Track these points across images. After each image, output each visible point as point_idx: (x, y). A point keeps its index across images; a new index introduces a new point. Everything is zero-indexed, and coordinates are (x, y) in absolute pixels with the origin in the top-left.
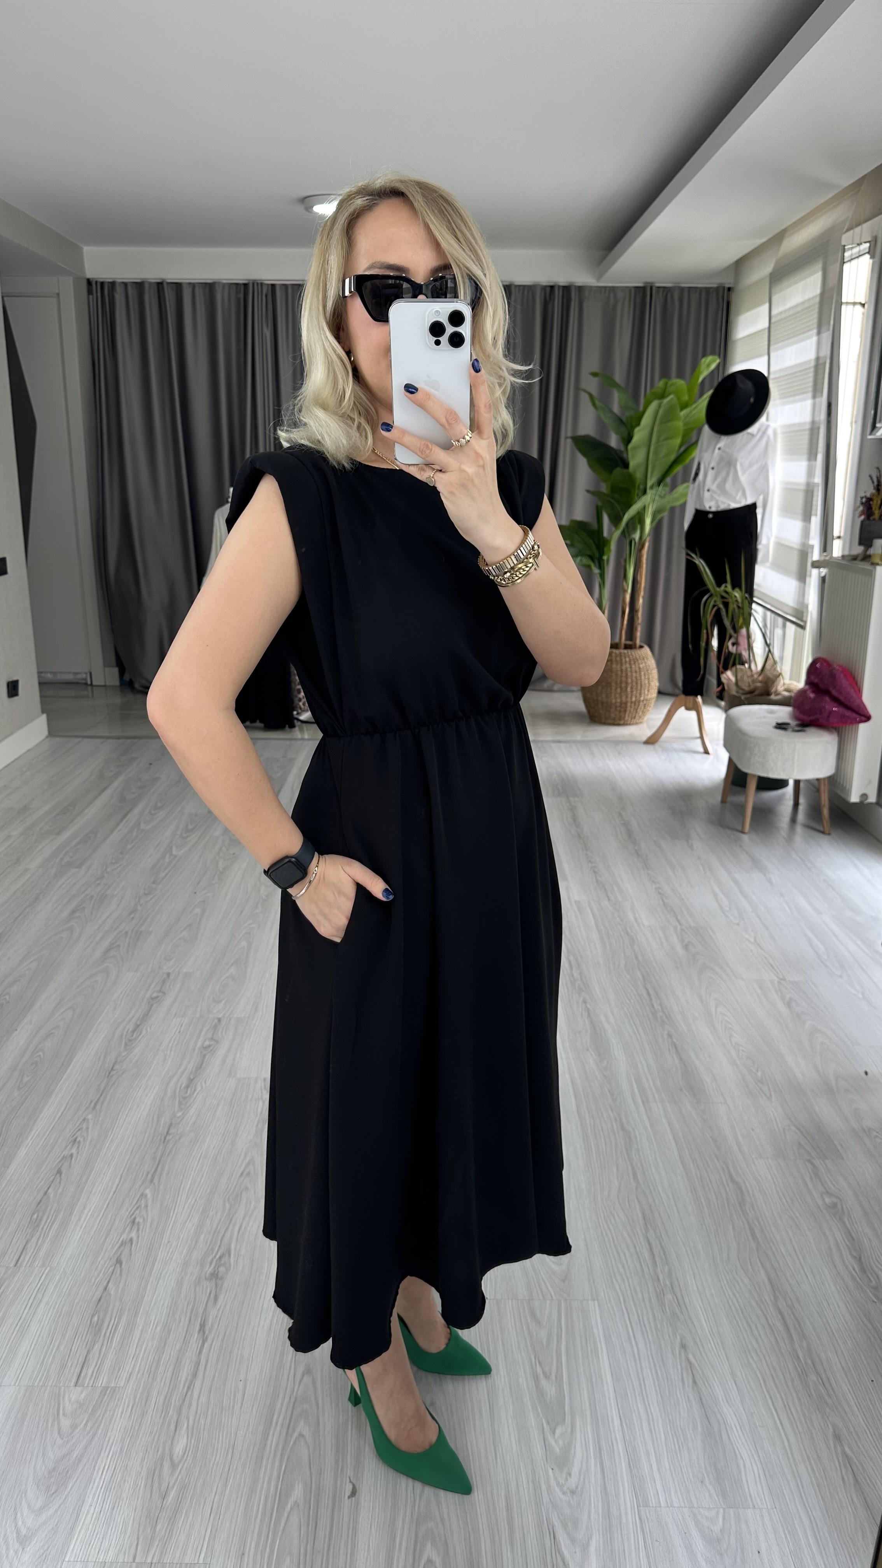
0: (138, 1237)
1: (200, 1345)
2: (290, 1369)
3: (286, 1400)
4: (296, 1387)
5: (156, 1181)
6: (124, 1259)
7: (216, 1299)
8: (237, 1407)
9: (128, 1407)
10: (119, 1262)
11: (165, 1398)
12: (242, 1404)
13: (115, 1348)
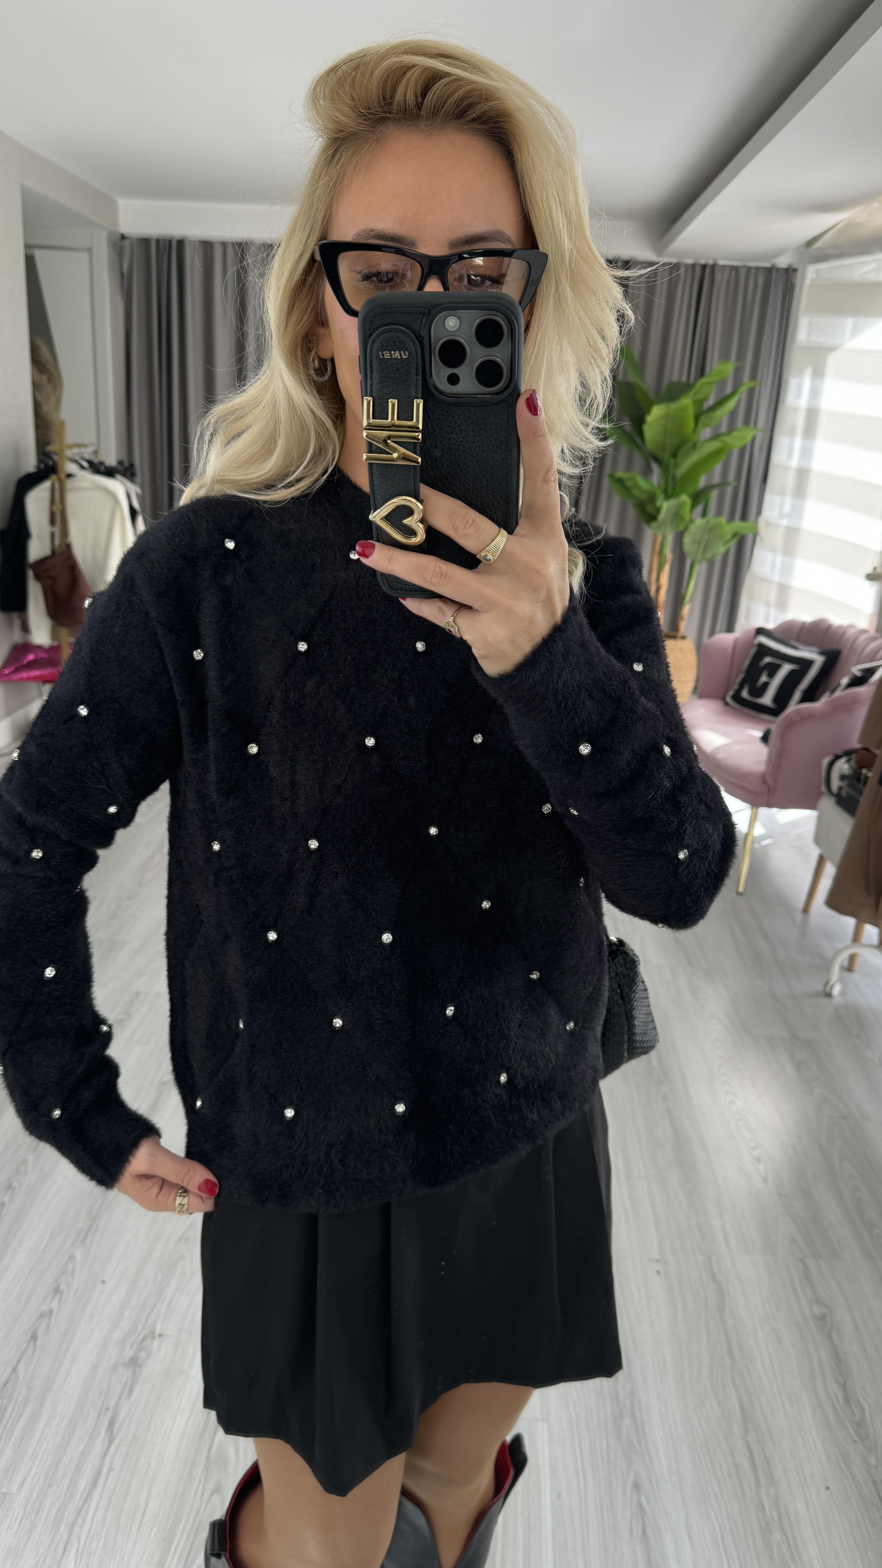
0: (59, 1308)
1: (106, 1444)
2: (200, 1482)
3: (190, 1524)
4: (203, 1507)
5: (88, 1241)
6: (40, 1334)
7: (131, 1391)
8: (134, 1529)
9: (17, 1518)
10: (34, 1338)
11: (59, 1511)
12: (140, 1526)
13: (13, 1444)
